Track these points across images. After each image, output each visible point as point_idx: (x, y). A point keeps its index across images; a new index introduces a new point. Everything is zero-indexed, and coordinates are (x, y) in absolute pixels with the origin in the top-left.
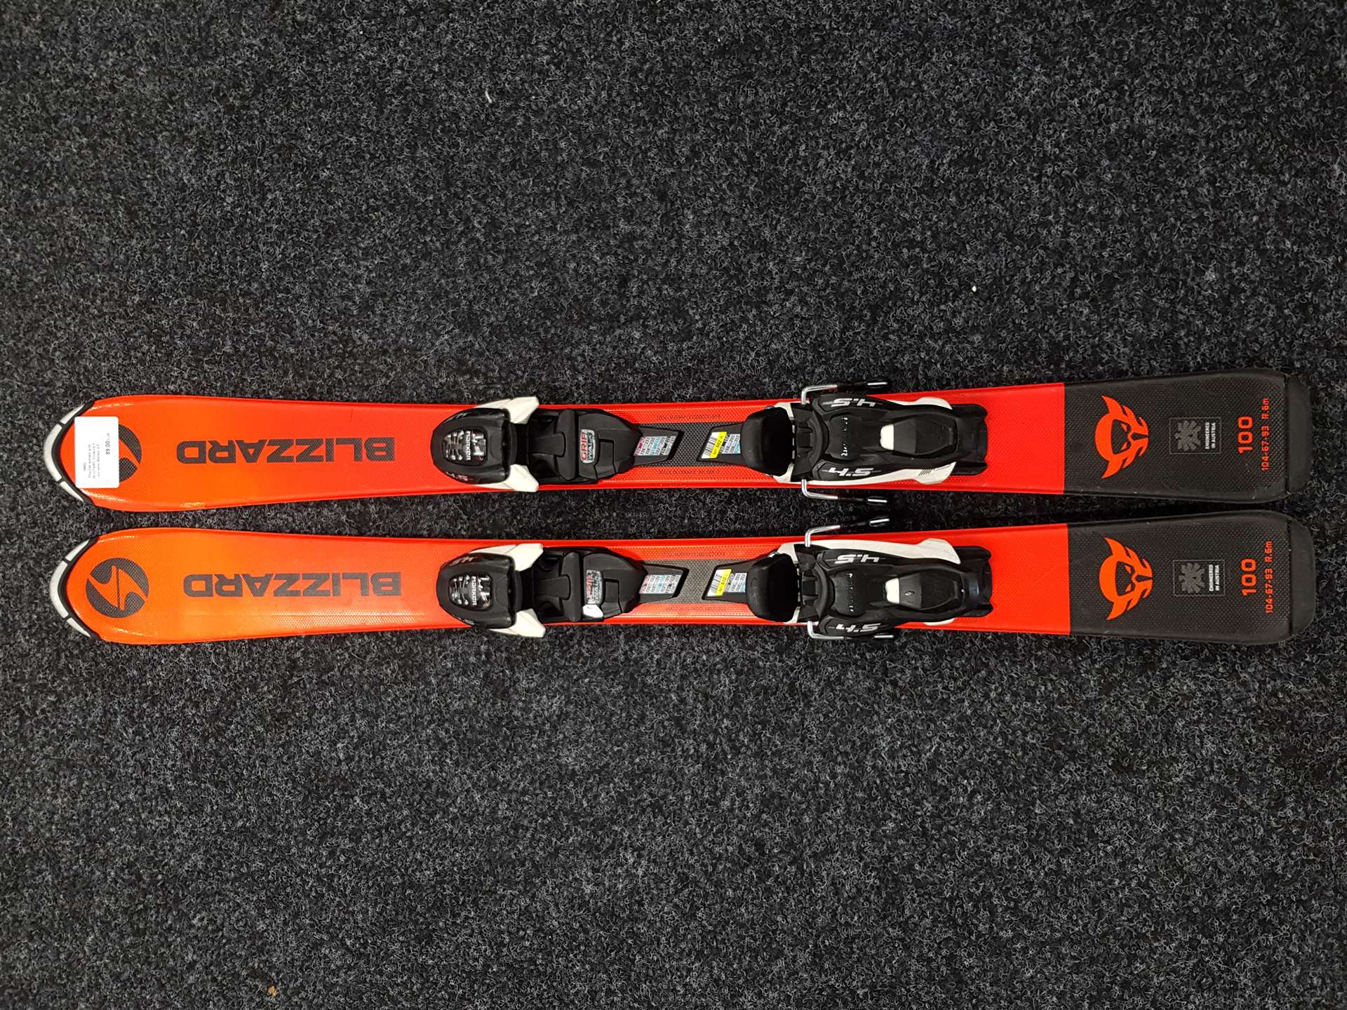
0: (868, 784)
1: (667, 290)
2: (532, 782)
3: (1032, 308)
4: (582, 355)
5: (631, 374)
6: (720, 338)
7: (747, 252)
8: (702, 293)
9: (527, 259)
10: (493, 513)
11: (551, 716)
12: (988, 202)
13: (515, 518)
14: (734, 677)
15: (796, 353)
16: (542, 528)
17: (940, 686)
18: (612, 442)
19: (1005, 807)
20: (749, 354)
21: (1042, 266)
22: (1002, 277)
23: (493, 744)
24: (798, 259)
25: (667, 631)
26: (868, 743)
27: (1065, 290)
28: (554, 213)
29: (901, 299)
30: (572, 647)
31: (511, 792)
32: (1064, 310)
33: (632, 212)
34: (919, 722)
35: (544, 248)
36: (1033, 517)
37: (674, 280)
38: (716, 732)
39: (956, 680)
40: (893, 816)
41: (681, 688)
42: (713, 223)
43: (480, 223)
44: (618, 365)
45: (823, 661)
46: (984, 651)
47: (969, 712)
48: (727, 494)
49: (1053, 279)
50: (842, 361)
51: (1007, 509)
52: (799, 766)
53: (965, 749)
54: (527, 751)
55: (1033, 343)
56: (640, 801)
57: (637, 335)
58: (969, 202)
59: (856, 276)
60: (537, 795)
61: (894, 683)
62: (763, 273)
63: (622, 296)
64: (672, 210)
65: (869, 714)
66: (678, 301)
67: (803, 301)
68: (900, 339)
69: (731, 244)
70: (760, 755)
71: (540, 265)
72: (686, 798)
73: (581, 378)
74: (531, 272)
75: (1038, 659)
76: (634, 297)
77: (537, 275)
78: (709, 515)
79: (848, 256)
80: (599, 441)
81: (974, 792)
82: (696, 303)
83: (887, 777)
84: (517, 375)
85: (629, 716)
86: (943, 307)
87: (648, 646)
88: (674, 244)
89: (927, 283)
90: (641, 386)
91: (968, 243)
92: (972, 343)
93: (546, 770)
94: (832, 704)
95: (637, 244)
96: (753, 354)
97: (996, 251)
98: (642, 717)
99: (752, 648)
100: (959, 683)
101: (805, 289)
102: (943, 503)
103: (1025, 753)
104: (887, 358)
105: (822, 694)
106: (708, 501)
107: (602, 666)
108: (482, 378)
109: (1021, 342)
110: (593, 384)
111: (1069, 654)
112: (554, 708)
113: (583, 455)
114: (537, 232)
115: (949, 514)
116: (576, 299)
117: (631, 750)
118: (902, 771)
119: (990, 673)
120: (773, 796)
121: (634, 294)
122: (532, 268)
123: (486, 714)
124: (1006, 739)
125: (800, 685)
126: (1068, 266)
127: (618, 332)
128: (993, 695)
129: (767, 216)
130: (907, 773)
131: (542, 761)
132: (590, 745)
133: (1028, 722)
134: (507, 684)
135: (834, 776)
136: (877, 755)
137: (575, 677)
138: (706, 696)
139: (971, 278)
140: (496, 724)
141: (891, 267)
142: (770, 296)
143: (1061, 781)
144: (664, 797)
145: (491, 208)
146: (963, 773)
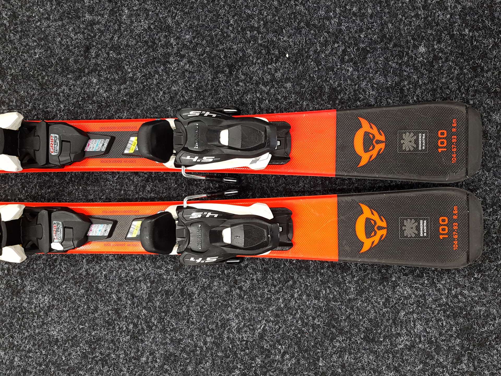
0: (225, 348)
1: (113, 54)
2: (34, 345)
3: (320, 67)
4: (63, 92)
5: (91, 104)
6: (142, 83)
7: (158, 32)
8: (132, 56)
9: (33, 36)
10: (11, 186)
11: (44, 307)
12: (296, 5)
13: (24, 189)
14: (149, 285)
15: (186, 92)
16: (39, 195)
17: (266, 290)
18: (69, 142)
19: (302, 362)
20: (159, 92)
21: (326, 43)
22: (303, 49)
23: (12, 323)
24: (187, 37)
25: (111, 258)
26: (225, 324)
27: (339, 57)
28: (49, 9)
29: (246, 61)
30: (56, 266)
31: (22, 351)
32: (338, 69)
33: (93, 8)
34: (254, 311)
35: (43, 29)
36: (319, 191)
37: (116, 48)
38: (138, 317)
39: (275, 286)
40: (239, 367)
41: (118, 291)
42: (139, 15)
43: (6, 15)
44: (83, 98)
45: (200, 275)
46: (291, 270)
47: (282, 306)
48: (146, 176)
49: (332, 50)
50: (212, 98)
51: (304, 186)
52: (186, 337)
53: (280, 328)
54: (30, 327)
55: (321, 88)
56: (94, 357)
57: (95, 81)
58: (285, 4)
59: (221, 47)
60: (37, 353)
61: (241, 288)
62: (167, 45)
63: (86, 57)
64: (115, 8)
65: (227, 306)
66: (118, 60)
67: (190, 62)
68: (246, 85)
69: (149, 27)
70: (163, 331)
71: (40, 39)
72: (121, 356)
73: (62, 106)
74: (35, 44)
75: (322, 274)
76: (93, 58)
77: (38, 45)
78: (136, 189)
79: (216, 35)
80: (62, 142)
81: (285, 353)
82: (129, 62)
83: (235, 344)
84: (25, 104)
85: (89, 307)
86: (269, 66)
87: (99, 266)
88: (116, 27)
89: (261, 52)
90: (97, 111)
91: (284, 28)
92: (286, 88)
93: (42, 338)
94: (205, 301)
95: (96, 27)
96: (161, 93)
97: (300, 33)
98: (96, 309)
99: (159, 267)
100: (277, 288)
101: (191, 55)
102: (269, 182)
103: (314, 330)
104: (238, 97)
105: (199, 294)
106: (135, 180)
107: (73, 278)
108: (6, 106)
109: (313, 87)
110: (69, 110)
111: (339, 271)
112: (46, 302)
113: (51, 150)
114: (40, 20)
115: (272, 189)
116: (60, 59)
117: (89, 327)
118: (244, 341)
119: (295, 283)
120: (171, 354)
121: (93, 56)
122: (35, 41)
123: (7, 305)
124: (303, 322)
125: (187, 289)
126: (341, 43)
127: (83, 79)
128: (296, 296)
129: (169, 11)
130: (247, 341)
131: (39, 333)
132: (66, 325)
133: (316, 312)
134: (19, 288)
135: (205, 343)
136: (230, 331)
137: (57, 284)
138: (133, 296)
139: (286, 49)
140: (13, 311)
141: (240, 42)
142: (171, 59)
143: (334, 347)
144: (109, 355)
145: (13, 6)
146: (278, 341)
